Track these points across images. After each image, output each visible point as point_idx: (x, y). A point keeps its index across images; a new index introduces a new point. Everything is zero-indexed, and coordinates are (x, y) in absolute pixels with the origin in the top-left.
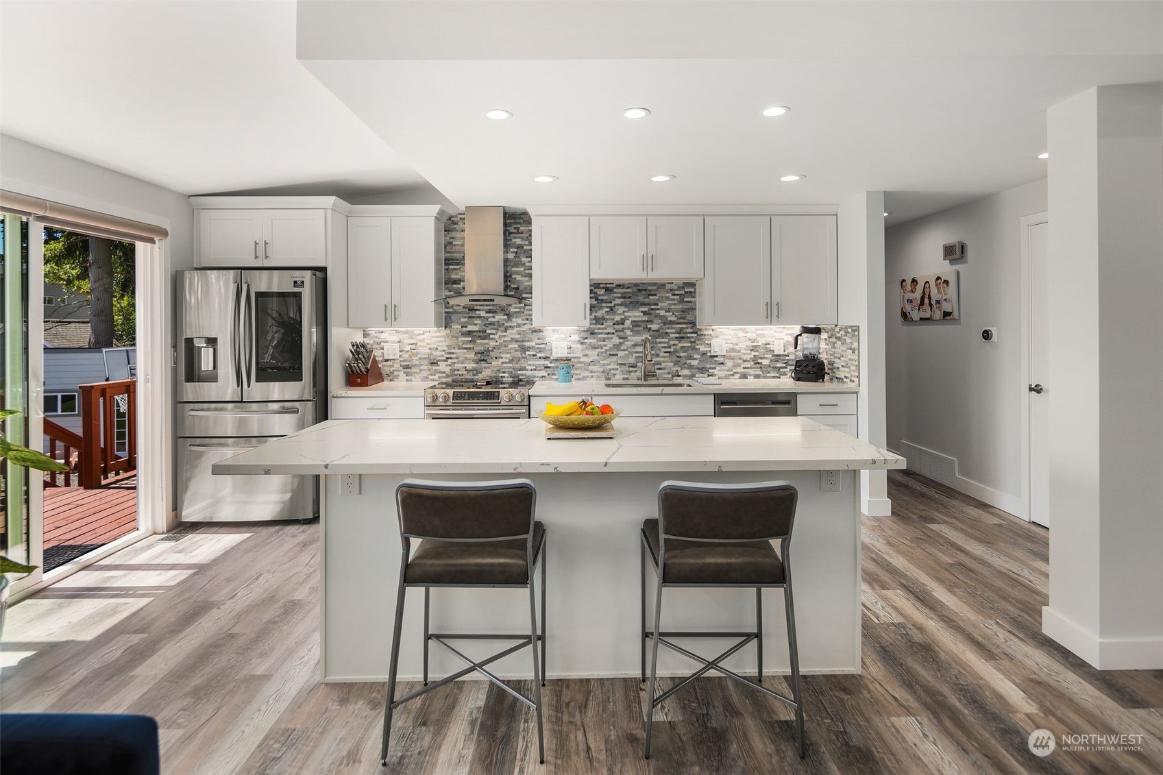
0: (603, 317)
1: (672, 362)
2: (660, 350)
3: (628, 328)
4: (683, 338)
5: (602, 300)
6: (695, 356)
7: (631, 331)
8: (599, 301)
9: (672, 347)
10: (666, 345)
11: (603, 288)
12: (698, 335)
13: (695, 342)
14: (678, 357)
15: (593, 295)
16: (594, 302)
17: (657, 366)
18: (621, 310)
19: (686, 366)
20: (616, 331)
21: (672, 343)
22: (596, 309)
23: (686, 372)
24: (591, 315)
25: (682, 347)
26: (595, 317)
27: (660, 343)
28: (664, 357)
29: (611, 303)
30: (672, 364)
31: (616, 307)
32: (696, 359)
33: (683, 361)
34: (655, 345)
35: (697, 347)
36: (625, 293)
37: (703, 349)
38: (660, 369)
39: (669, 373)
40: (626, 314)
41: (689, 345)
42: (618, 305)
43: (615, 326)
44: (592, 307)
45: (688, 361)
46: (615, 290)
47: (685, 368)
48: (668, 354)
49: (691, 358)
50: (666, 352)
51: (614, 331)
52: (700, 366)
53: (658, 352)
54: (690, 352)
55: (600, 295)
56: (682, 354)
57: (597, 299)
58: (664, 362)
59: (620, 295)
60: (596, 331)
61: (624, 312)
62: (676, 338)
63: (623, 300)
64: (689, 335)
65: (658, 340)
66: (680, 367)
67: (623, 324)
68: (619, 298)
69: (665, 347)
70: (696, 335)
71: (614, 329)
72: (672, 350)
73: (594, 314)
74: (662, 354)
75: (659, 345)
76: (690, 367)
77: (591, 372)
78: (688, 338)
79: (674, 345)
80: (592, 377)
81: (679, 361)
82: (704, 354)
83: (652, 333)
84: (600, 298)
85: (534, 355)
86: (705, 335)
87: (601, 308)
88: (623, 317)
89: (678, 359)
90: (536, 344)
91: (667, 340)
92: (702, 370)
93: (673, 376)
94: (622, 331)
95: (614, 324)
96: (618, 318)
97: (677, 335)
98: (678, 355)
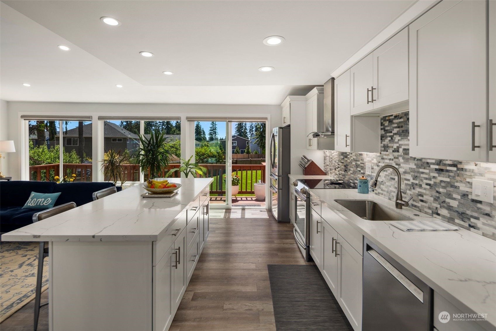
0: (388, 144)
1: (432, 196)
2: (422, 181)
3: (401, 156)
4: (442, 170)
5: (387, 130)
6: (455, 196)
7: (403, 158)
8: (386, 132)
9: (432, 180)
10: (426, 176)
11: (388, 120)
12: (458, 169)
13: (454, 177)
14: (437, 192)
15: (382, 127)
16: (383, 132)
17: (420, 198)
18: (397, 138)
19: (445, 205)
20: (394, 158)
21: (432, 174)
22: (384, 138)
23: (444, 212)
24: (381, 143)
25: (441, 181)
26: (384, 144)
27: (423, 173)
28: (425, 189)
29: (391, 132)
30: (432, 199)
31: (395, 136)
32: (455, 199)
33: (442, 198)
34: (418, 175)
35: (457, 184)
36: (400, 122)
37: (463, 188)
38: (422, 201)
39: (429, 208)
40: (400, 142)
41: (448, 180)
42: (395, 134)
43: (394, 153)
44: (383, 137)
45: (448, 200)
46: (394, 121)
47: (444, 207)
48: (428, 187)
49: (450, 196)
50: (427, 184)
51: (393, 158)
52: (461, 210)
53: (421, 183)
54: (449, 189)
55: (386, 126)
56: (441, 190)
57: (385, 130)
58: (426, 194)
59: (396, 125)
60: (384, 157)
61: (399, 140)
62: (436, 170)
63: (398, 129)
64: (449, 168)
65: (421, 170)
66: (440, 204)
67: (398, 151)
68: (396, 127)
69: (426, 179)
70: (454, 169)
71: (393, 155)
72: (432, 182)
73: (383, 143)
74: (424, 186)
75: (422, 175)
76: (450, 208)
77: (382, 190)
78: (448, 171)
79: (434, 177)
80: (382, 194)
81: (439, 197)
82: (465, 195)
83: (416, 162)
84: (386, 128)
85: (360, 171)
86: (466, 170)
87: (387, 137)
88: (398, 145)
89: (437, 195)
90: (361, 163)
91: (427, 171)
92: (463, 216)
93: (433, 213)
94: (397, 158)
95: (393, 151)
96: (395, 146)
97: (437, 167)
98: (437, 189)
